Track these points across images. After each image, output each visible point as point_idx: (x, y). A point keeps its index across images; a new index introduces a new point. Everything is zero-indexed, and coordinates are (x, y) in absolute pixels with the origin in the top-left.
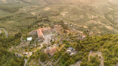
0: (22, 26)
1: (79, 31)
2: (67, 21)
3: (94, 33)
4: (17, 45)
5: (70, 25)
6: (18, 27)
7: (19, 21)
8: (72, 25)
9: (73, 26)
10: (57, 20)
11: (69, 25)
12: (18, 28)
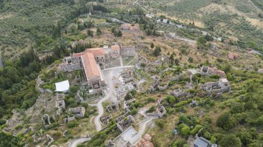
0: (37, 28)
1: (186, 40)
2: (151, 9)
3: (222, 41)
4: (27, 107)
5: (162, 20)
6: (26, 31)
7: (27, 14)
8: (165, 21)
9: (168, 22)
10: (125, 6)
11: (159, 21)
12: (27, 34)
